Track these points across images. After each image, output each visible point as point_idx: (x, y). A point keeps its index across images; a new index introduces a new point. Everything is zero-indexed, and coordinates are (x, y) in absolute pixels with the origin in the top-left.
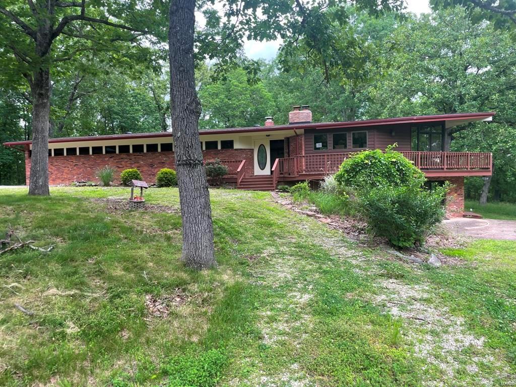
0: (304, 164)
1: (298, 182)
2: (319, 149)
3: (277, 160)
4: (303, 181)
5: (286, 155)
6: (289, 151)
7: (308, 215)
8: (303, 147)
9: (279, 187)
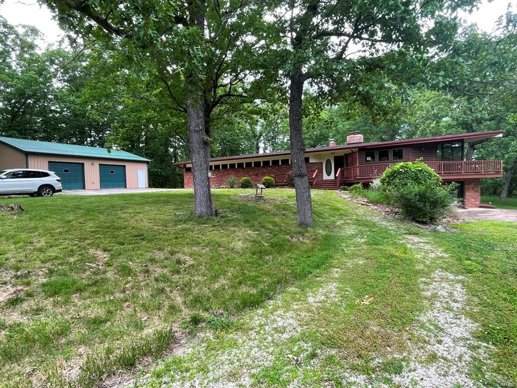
0: (358, 171)
1: (354, 183)
2: (369, 161)
3: (339, 169)
4: (358, 183)
5: (345, 165)
6: (347, 163)
7: (362, 204)
8: (358, 160)
9: (341, 187)
